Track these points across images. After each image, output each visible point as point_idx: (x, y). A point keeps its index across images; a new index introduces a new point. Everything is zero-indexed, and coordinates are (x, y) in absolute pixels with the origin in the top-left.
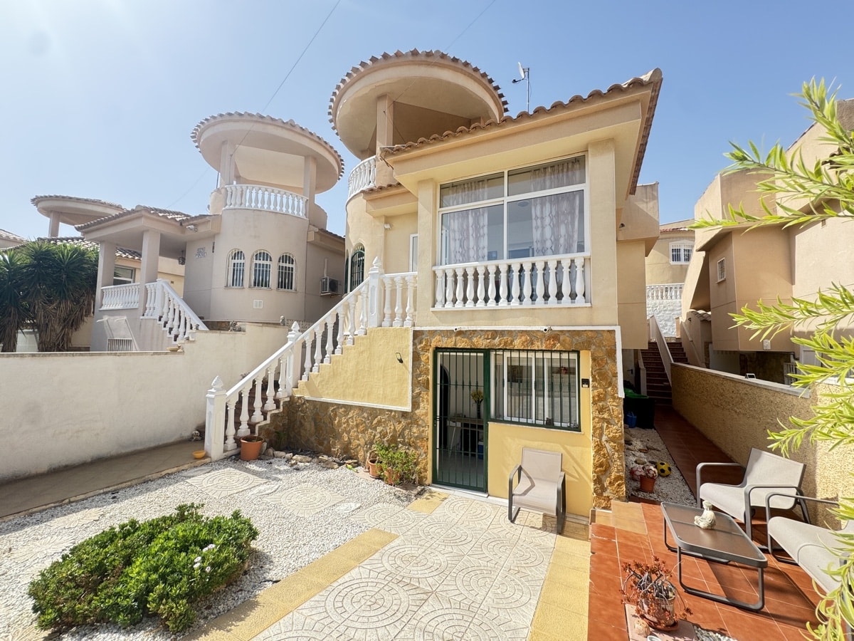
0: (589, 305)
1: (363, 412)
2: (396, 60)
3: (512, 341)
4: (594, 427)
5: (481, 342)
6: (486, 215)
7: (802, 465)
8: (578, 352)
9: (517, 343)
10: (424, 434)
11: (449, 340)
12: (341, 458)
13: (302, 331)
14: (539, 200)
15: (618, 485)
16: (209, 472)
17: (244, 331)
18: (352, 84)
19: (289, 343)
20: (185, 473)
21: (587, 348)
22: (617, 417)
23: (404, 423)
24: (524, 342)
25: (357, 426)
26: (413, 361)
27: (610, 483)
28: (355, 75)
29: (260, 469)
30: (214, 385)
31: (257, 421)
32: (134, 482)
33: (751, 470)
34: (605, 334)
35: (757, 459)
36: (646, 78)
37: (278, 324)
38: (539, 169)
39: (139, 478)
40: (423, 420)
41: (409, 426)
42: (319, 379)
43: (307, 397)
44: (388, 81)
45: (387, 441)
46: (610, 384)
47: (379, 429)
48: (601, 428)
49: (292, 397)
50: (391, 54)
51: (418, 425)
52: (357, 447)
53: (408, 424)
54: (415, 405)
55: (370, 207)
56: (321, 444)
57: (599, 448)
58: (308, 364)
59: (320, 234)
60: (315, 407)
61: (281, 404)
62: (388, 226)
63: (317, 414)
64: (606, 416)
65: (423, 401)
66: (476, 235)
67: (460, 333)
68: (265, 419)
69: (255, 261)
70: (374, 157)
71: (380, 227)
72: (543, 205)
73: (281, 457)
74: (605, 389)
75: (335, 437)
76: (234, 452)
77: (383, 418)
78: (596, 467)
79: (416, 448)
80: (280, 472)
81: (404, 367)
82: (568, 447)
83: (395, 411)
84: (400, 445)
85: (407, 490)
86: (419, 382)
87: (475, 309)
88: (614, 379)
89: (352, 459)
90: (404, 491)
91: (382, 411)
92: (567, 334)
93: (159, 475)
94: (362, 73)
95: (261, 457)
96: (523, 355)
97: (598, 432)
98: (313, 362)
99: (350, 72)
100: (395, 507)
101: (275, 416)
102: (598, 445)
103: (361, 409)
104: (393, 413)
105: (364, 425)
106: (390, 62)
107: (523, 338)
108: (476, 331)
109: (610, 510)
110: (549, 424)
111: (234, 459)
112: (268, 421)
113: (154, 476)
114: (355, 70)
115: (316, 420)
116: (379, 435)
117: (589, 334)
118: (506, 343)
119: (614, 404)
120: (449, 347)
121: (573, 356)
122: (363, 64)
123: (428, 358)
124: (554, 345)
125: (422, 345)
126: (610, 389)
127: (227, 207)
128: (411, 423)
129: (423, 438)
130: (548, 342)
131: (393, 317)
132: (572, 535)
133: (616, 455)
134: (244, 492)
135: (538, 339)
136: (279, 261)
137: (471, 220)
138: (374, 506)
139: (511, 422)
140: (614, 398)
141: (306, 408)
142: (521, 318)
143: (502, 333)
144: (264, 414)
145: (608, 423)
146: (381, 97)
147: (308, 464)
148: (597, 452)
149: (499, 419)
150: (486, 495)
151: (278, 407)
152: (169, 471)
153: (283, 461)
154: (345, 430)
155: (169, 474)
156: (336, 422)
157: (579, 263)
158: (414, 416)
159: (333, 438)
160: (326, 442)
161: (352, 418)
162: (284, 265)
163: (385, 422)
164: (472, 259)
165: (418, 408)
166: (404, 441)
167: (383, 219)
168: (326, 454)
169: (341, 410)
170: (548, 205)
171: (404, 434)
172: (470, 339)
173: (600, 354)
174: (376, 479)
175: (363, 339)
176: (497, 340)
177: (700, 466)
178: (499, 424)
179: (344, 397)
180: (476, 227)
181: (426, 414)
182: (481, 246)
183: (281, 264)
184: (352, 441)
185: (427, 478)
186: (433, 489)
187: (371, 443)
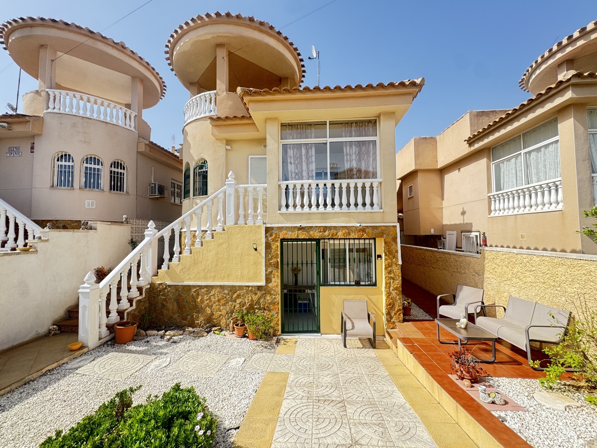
0: (382, 211)
1: (224, 290)
2: (237, 20)
3: (337, 234)
4: (386, 282)
5: (316, 234)
6: (313, 149)
7: (483, 290)
8: (375, 239)
9: (340, 234)
10: (275, 300)
11: (293, 233)
12: (205, 327)
13: (159, 228)
14: (348, 144)
15: (399, 314)
16: (94, 360)
17: (95, 229)
18: (195, 28)
19: (147, 239)
20: (69, 366)
21: (382, 237)
22: (398, 275)
23: (259, 294)
24: (344, 234)
25: (219, 300)
26: (266, 249)
27: (395, 314)
28: (199, 22)
29: (141, 349)
30: (87, 280)
31: (125, 308)
32: (13, 387)
33: (458, 296)
34: (391, 228)
35: (461, 290)
36: (418, 81)
37: (122, 222)
38: (348, 123)
39: (19, 381)
40: (274, 290)
41: (264, 296)
42: (180, 267)
43: (168, 283)
44: (229, 35)
45: (246, 309)
46: (394, 257)
47: (238, 301)
48: (390, 283)
49: (152, 285)
50: (233, 15)
51: (271, 294)
52: (220, 317)
53: (263, 294)
54: (268, 280)
55: (216, 131)
56: (185, 319)
57: (389, 294)
58: (166, 256)
59: (150, 146)
60: (177, 290)
61: (144, 291)
62: (229, 147)
63: (180, 295)
64: (392, 275)
65: (274, 277)
66: (307, 161)
67: (301, 228)
68: (131, 305)
69: (85, 165)
70: (215, 91)
71: (222, 148)
72: (351, 146)
73: (154, 335)
74: (391, 260)
75: (198, 312)
76: (108, 338)
77: (242, 292)
78: (387, 305)
79: (269, 311)
80: (161, 347)
81: (258, 254)
82: (370, 297)
83: (252, 286)
84: (257, 311)
85: (268, 341)
86: (270, 264)
87: (310, 212)
88: (396, 254)
89: (216, 327)
90: (267, 342)
91: (241, 287)
92: (370, 228)
93: (39, 373)
94: (206, 22)
95: (135, 338)
96: (342, 242)
97: (388, 285)
98: (172, 254)
99: (195, 18)
100: (267, 355)
101: (139, 302)
102: (388, 293)
103: (222, 287)
104: (250, 288)
105: (225, 299)
106: (231, 20)
107: (344, 231)
108: (312, 227)
109: (396, 329)
110: (358, 284)
111: (111, 344)
112: (134, 307)
113: (35, 375)
114: (200, 18)
115: (179, 300)
116: (238, 306)
117: (383, 228)
118: (333, 234)
119: (397, 268)
120: (293, 238)
121: (372, 241)
122: (208, 15)
123: (277, 246)
124: (363, 235)
125: (273, 237)
126: (394, 260)
127: (49, 110)
128: (265, 294)
129: (275, 303)
130: (359, 233)
131: (246, 217)
132: (380, 347)
133: (398, 298)
134: (142, 370)
135: (353, 232)
136: (111, 167)
137: (304, 151)
138: (253, 357)
139: (335, 285)
140: (396, 265)
141: (168, 291)
142: (342, 219)
143: (330, 228)
144: (130, 301)
145: (393, 279)
146: (220, 45)
147: (181, 337)
148: (388, 297)
149: (326, 284)
150: (320, 335)
151: (141, 294)
152: (50, 368)
153: (158, 338)
154: (208, 305)
155: (49, 371)
156: (199, 300)
157: (375, 185)
158: (268, 288)
159: (196, 313)
160: (189, 317)
161: (214, 295)
162: (116, 170)
163: (243, 295)
164: (305, 178)
165: (271, 282)
166: (260, 307)
167: (225, 142)
168: (191, 327)
169: (203, 290)
170: (354, 147)
171: (259, 302)
172: (308, 232)
173: (389, 240)
174: (242, 337)
175: (221, 234)
176: (327, 233)
177: (438, 297)
178: (327, 287)
179: (206, 279)
180: (307, 156)
181: (277, 286)
182: (310, 169)
183: (113, 169)
184: (214, 313)
185: (279, 330)
186: (285, 337)
187: (232, 312)
